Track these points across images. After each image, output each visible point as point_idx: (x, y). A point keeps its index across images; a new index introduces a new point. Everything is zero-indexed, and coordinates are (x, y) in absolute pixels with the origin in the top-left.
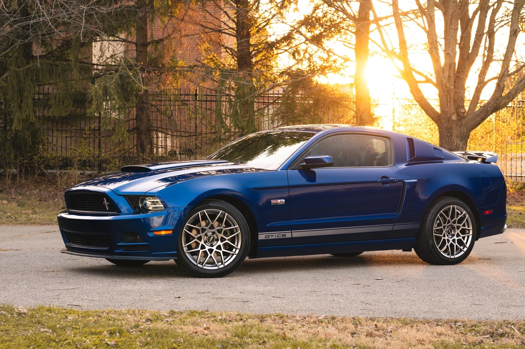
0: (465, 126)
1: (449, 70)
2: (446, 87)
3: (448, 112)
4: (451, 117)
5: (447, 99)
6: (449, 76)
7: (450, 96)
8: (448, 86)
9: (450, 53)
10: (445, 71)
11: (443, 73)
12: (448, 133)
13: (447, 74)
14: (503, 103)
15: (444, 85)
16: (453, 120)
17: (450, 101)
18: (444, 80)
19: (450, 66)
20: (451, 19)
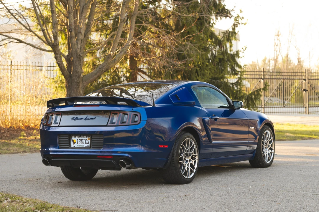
0: (85, 81)
1: (81, 43)
2: (79, 55)
3: (79, 71)
4: (80, 75)
5: (79, 63)
6: (81, 48)
7: (81, 61)
8: (80, 54)
9: (82, 32)
10: (78, 44)
11: (77, 45)
12: (77, 86)
13: (80, 46)
14: (111, 66)
15: (78, 53)
16: (81, 77)
17: (80, 64)
18: (78, 50)
19: (82, 41)
20: (83, 9)
